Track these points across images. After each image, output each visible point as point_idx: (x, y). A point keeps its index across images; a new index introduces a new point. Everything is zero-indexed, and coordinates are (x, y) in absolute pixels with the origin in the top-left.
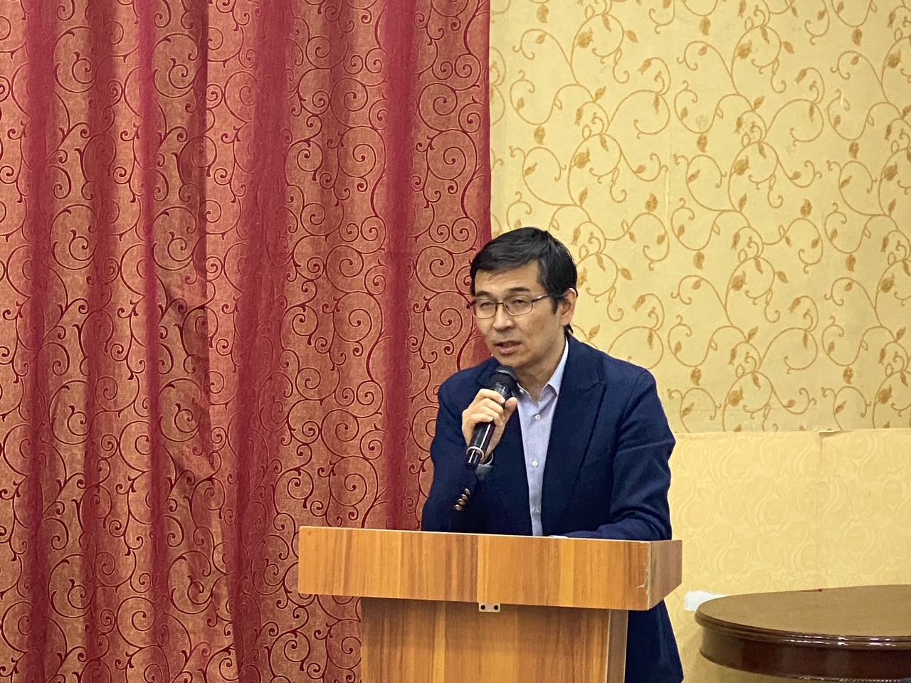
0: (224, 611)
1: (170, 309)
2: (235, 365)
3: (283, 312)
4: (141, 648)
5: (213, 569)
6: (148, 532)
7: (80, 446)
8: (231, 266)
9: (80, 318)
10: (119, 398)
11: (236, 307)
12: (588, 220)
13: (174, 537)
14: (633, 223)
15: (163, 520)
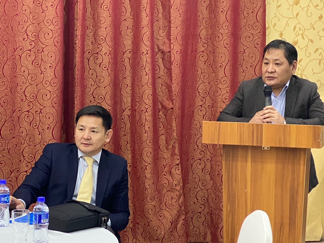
0: (177, 151)
1: (159, 52)
2: (180, 71)
3: (196, 54)
4: (150, 164)
5: (173, 138)
6: (152, 126)
7: (130, 97)
8: (179, 38)
9: (130, 55)
10: (142, 82)
11: (181, 52)
12: (299, 23)
13: (160, 128)
14: (314, 24)
15: (157, 122)
